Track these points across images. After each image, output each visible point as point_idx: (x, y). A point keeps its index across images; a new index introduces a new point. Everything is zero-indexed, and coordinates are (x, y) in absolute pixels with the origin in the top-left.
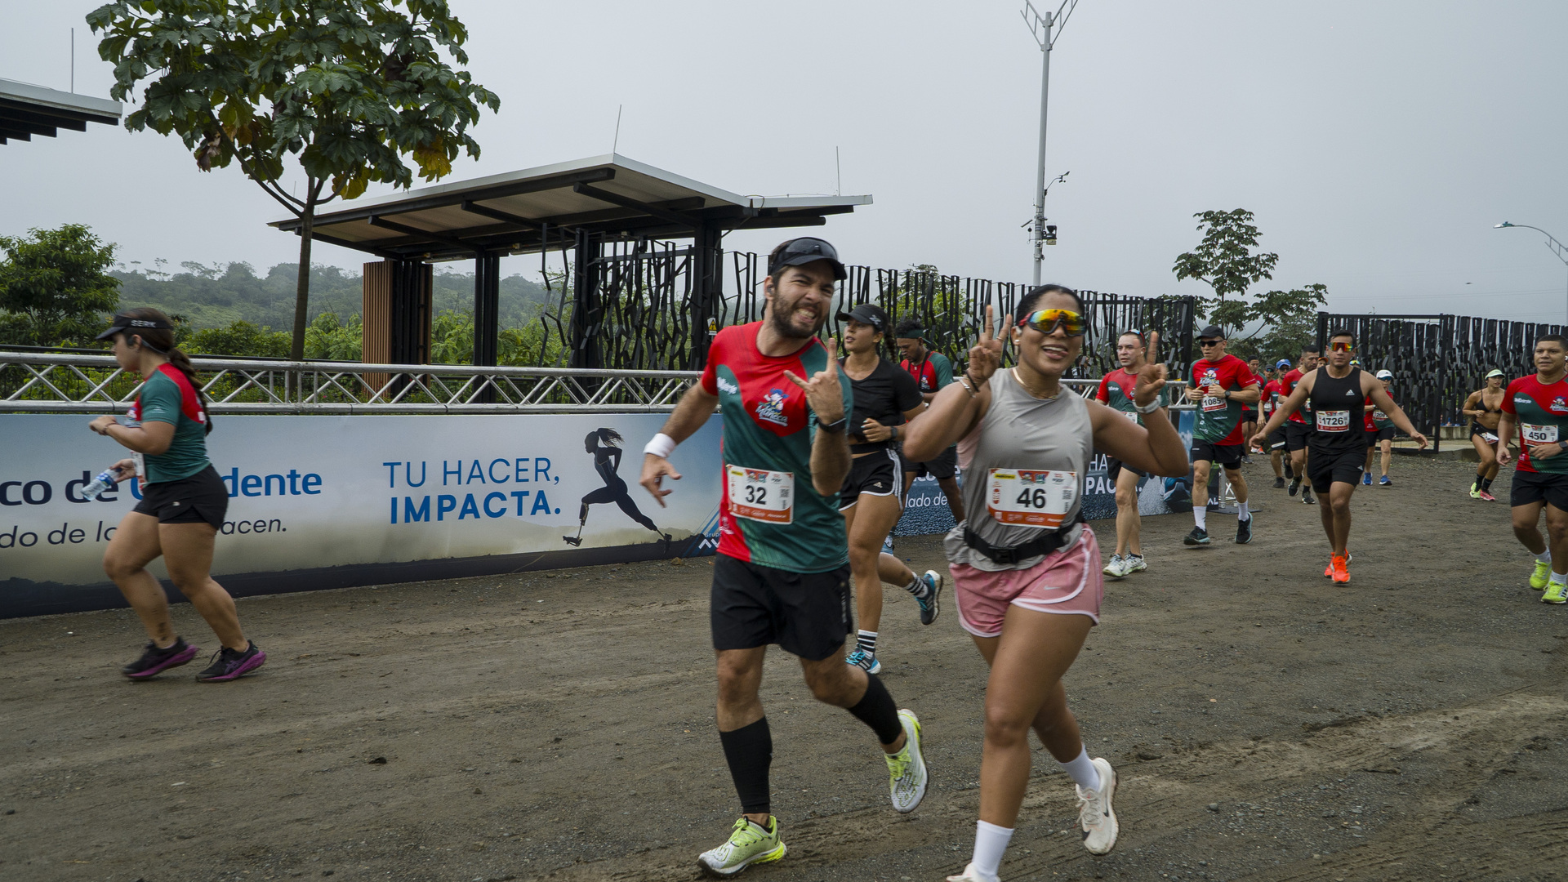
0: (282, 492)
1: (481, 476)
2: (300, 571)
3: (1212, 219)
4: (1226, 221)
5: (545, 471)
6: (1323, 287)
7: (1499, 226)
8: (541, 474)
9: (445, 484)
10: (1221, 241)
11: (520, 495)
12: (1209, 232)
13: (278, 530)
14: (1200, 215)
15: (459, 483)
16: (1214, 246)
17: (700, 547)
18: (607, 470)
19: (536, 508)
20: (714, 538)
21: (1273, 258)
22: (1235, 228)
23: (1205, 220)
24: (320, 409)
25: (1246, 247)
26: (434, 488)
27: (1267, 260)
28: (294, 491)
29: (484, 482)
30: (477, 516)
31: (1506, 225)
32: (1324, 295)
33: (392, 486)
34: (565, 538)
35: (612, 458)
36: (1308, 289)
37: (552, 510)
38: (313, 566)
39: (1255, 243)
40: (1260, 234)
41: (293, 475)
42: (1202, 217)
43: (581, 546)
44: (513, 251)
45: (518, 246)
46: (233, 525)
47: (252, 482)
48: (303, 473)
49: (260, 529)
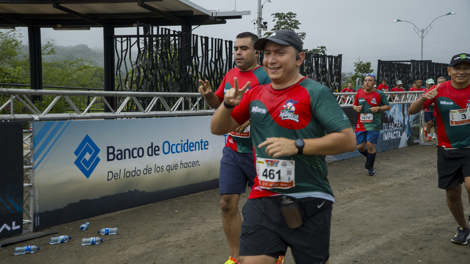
0: (199, 149)
3: (278, 17)
4: (285, 18)
6: (324, 47)
7: (395, 21)
10: (283, 27)
12: (278, 22)
13: (198, 165)
14: (274, 14)
21: (303, 35)
22: (288, 21)
23: (276, 17)
24: (207, 113)
25: (294, 29)
27: (301, 36)
28: (202, 149)
31: (398, 20)
32: (325, 51)
36: (319, 48)
38: (206, 181)
39: (298, 28)
40: (300, 24)
41: (202, 142)
42: (275, 16)
44: (55, 28)
45: (60, 26)
46: (187, 164)
47: (192, 145)
48: (204, 141)
49: (193, 165)
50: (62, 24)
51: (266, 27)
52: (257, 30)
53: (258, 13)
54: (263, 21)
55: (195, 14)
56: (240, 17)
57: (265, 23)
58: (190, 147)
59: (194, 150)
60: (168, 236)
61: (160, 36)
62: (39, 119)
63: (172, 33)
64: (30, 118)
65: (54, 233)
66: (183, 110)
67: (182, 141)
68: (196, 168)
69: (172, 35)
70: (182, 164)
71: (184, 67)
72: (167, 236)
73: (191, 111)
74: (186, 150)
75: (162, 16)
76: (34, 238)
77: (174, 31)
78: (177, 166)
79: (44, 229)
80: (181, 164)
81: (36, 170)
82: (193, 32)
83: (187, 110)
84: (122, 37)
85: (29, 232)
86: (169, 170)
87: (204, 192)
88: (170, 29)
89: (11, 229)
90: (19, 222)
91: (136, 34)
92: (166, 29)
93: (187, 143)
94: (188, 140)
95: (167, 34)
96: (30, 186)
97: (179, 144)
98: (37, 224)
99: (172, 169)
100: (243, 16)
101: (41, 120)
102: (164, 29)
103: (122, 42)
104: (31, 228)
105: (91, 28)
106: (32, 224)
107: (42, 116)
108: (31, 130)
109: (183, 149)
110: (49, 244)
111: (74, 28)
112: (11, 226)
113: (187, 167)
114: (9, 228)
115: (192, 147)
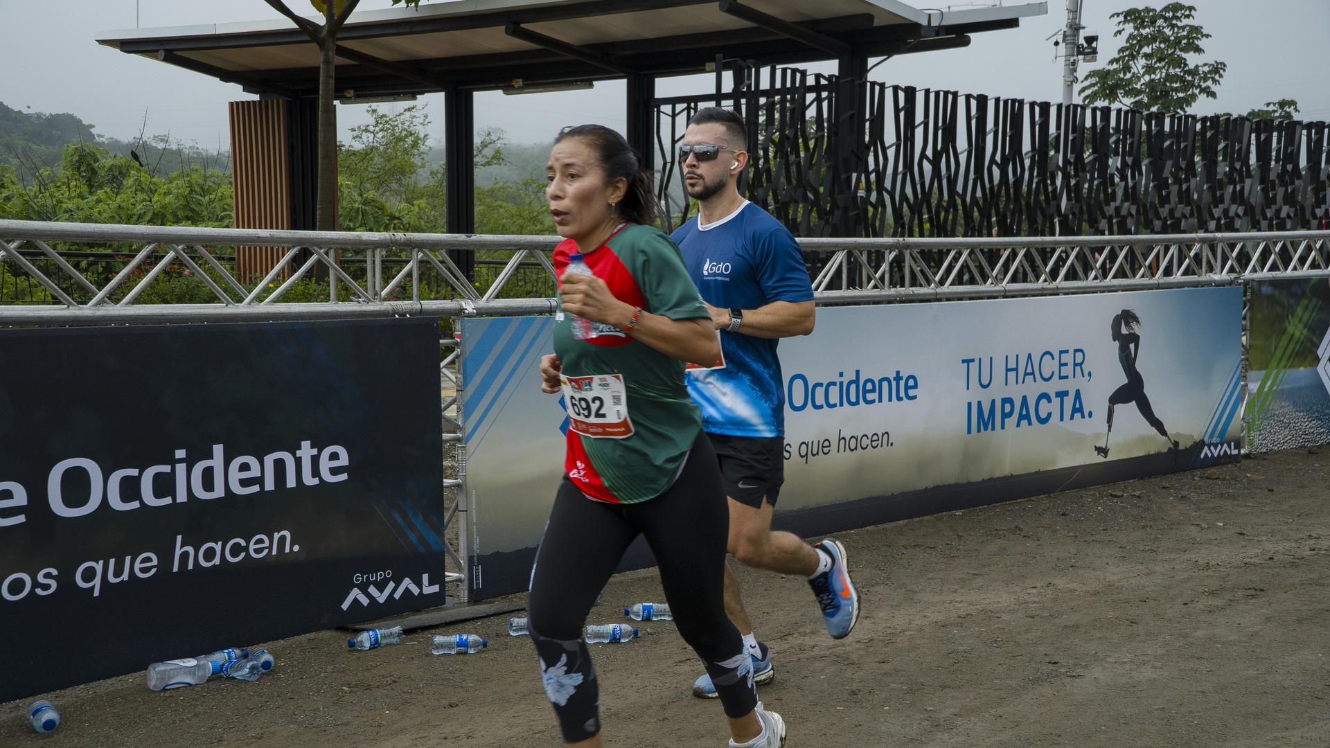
0: (890, 400)
1: (1033, 373)
2: (903, 494)
3: (1134, 20)
4: (1155, 21)
5: (1080, 365)
6: (1292, 103)
8: (1078, 368)
9: (1006, 384)
10: (1147, 50)
11: (1062, 395)
12: (1131, 37)
13: (888, 445)
14: (1118, 15)
15: (1017, 383)
16: (1133, 57)
17: (1202, 456)
18: (1128, 362)
19: (1075, 410)
20: (1213, 444)
21: (1217, 69)
22: (1168, 31)
23: (1125, 21)
24: (914, 295)
25: (1184, 55)
26: (998, 391)
27: (1210, 72)
28: (900, 399)
29: (1035, 381)
30: (1030, 423)
32: (1294, 112)
33: (968, 389)
34: (1095, 447)
35: (1132, 346)
36: (1271, 108)
37: (1086, 414)
38: (912, 489)
39: (1198, 50)
40: (1207, 36)
41: (898, 378)
42: (1121, 18)
43: (1110, 458)
44: (509, 89)
45: (520, 82)
46: (857, 439)
47: (869, 386)
48: (904, 375)
49: (875, 444)
50: (525, 78)
51: (1094, 52)
52: (1063, 63)
53: (1069, 11)
54: (1083, 34)
55: (877, 22)
56: (1012, 23)
57: (1091, 40)
58: (865, 392)
59: (877, 400)
60: (812, 633)
61: (778, 92)
62: (475, 311)
63: (811, 81)
64: (455, 309)
65: (518, 610)
66: (844, 287)
67: (841, 374)
68: (882, 451)
69: (811, 89)
70: (843, 441)
71: (843, 176)
72: (808, 631)
73: (868, 291)
74: (853, 399)
75: (786, 36)
76: (473, 619)
77: (818, 76)
78: (829, 446)
79: (494, 600)
80: (840, 440)
81: (471, 445)
82: (871, 77)
83: (856, 289)
84: (673, 101)
85: (460, 604)
86: (807, 454)
87: (906, 521)
88: (806, 70)
89: (421, 592)
90: (438, 578)
91: (713, 92)
92: (794, 71)
93: (857, 382)
94: (858, 372)
95: (797, 85)
96: (458, 486)
97: (834, 384)
98: (478, 584)
99: (815, 452)
100: (1022, 21)
101: (480, 313)
102: (789, 72)
103: (674, 116)
104: (464, 595)
105: (594, 83)
106: (466, 582)
107: (483, 303)
108: (459, 340)
109: (844, 397)
110: (509, 635)
111: (553, 87)
112: (419, 585)
113: (856, 448)
114: (416, 591)
115: (870, 391)
